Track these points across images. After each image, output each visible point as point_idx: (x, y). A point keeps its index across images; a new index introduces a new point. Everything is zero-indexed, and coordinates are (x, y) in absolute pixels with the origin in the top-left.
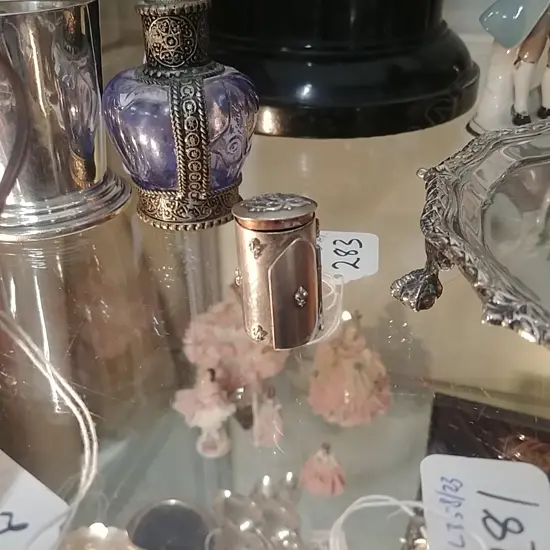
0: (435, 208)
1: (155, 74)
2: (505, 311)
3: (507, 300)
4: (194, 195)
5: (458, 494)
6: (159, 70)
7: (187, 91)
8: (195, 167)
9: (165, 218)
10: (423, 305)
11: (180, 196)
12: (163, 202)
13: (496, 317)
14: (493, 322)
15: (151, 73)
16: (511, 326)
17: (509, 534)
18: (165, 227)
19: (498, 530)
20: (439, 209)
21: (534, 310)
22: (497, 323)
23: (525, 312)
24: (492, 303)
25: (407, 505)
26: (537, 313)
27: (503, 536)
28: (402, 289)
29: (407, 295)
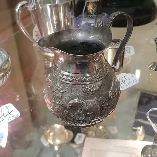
1: (90, 16)
6: (90, 15)
7: (99, 21)
15: (89, 16)
28: (151, 66)
29: (152, 68)
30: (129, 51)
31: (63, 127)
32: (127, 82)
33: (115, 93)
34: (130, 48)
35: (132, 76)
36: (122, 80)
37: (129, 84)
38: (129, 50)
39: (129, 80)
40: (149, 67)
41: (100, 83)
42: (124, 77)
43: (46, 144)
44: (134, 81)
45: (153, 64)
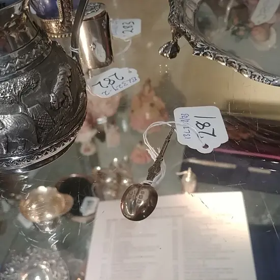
0: (173, 13)
2: (201, 50)
3: (202, 45)
4: (68, 20)
5: (187, 118)
8: (66, 6)
9: (55, 32)
10: (172, 56)
11: (61, 21)
12: (53, 25)
13: (198, 52)
14: (197, 54)
16: (203, 55)
17: (205, 127)
18: (56, 37)
19: (201, 127)
20: (175, 13)
21: (212, 48)
22: (198, 54)
23: (208, 49)
24: (197, 47)
25: (169, 123)
26: (213, 49)
27: (203, 128)
28: (164, 51)
29: (165, 53)
30: (130, 29)
31: (55, 189)
32: (118, 82)
33: (66, 97)
34: (133, 23)
35: (130, 72)
36: (110, 80)
37: (121, 86)
38: (132, 27)
39: (123, 78)
40: (160, 52)
41: (25, 79)
42: (115, 74)
43: (28, 225)
44: (132, 80)
45: (165, 46)
